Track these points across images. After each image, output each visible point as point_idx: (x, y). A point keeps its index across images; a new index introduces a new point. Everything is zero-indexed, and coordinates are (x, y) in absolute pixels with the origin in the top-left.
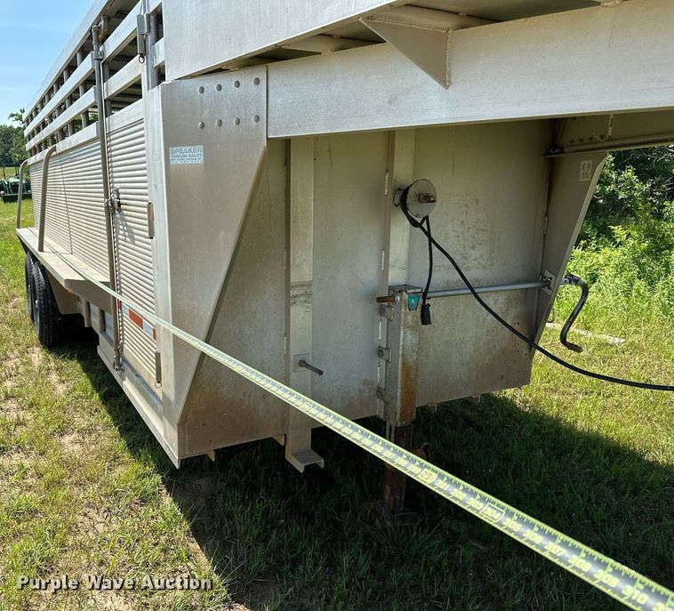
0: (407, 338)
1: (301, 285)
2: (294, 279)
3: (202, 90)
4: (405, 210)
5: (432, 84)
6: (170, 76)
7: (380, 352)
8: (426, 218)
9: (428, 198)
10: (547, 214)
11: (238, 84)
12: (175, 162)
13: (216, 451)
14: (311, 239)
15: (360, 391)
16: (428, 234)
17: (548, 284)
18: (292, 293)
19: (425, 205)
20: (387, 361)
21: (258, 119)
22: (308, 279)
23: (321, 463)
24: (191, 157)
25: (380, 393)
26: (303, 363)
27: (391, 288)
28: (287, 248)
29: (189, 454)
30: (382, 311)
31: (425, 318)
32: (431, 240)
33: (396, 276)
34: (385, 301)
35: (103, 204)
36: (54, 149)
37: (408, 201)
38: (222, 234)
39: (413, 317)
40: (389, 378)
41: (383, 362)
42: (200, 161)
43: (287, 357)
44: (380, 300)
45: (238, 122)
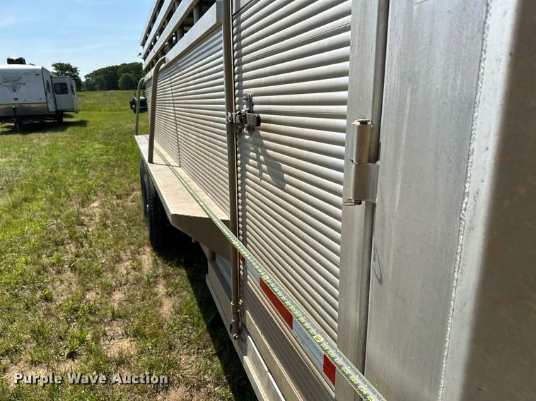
35: (225, 119)
36: (164, 61)
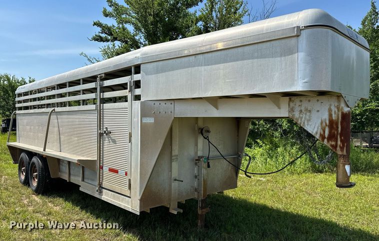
0: (204, 171)
1: (175, 156)
2: (173, 154)
3: (154, 104)
4: (202, 135)
5: (215, 109)
6: (142, 99)
7: (196, 177)
8: (208, 137)
9: (208, 131)
10: (238, 136)
11: (165, 104)
12: (144, 121)
13: (150, 209)
14: (178, 143)
15: (191, 189)
16: (208, 140)
17: (239, 156)
18: (173, 158)
19: (208, 133)
20: (198, 179)
21: (171, 112)
22: (177, 154)
23: (182, 211)
24: (150, 120)
25: (196, 190)
26: (175, 180)
27: (199, 157)
28: (171, 145)
29: (142, 210)
30: (196, 164)
31: (209, 166)
32: (209, 142)
33: (200, 154)
34: (197, 160)
37: (203, 132)
38: (159, 141)
39: (205, 165)
40: (199, 185)
41: (197, 180)
42: (153, 121)
43: (170, 178)
44: (196, 160)
45: (165, 112)
